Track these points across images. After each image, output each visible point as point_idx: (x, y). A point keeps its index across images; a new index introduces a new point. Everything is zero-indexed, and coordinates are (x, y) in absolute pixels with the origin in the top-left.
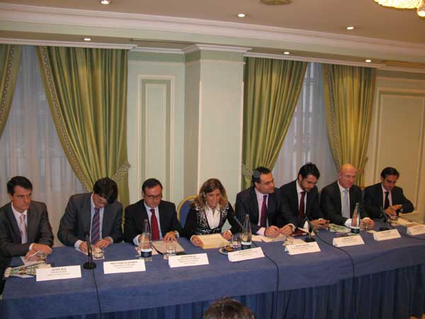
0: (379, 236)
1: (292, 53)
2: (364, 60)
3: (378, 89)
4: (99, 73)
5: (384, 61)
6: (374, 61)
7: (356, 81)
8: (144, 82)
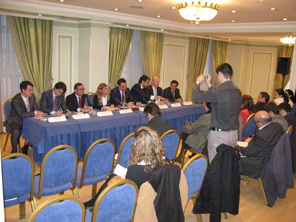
0: (173, 105)
1: (130, 25)
2: (160, 30)
3: (165, 43)
4: (39, 31)
5: (169, 31)
6: (164, 30)
7: (155, 39)
8: (60, 37)
